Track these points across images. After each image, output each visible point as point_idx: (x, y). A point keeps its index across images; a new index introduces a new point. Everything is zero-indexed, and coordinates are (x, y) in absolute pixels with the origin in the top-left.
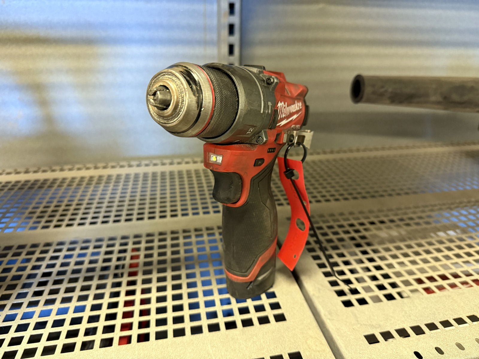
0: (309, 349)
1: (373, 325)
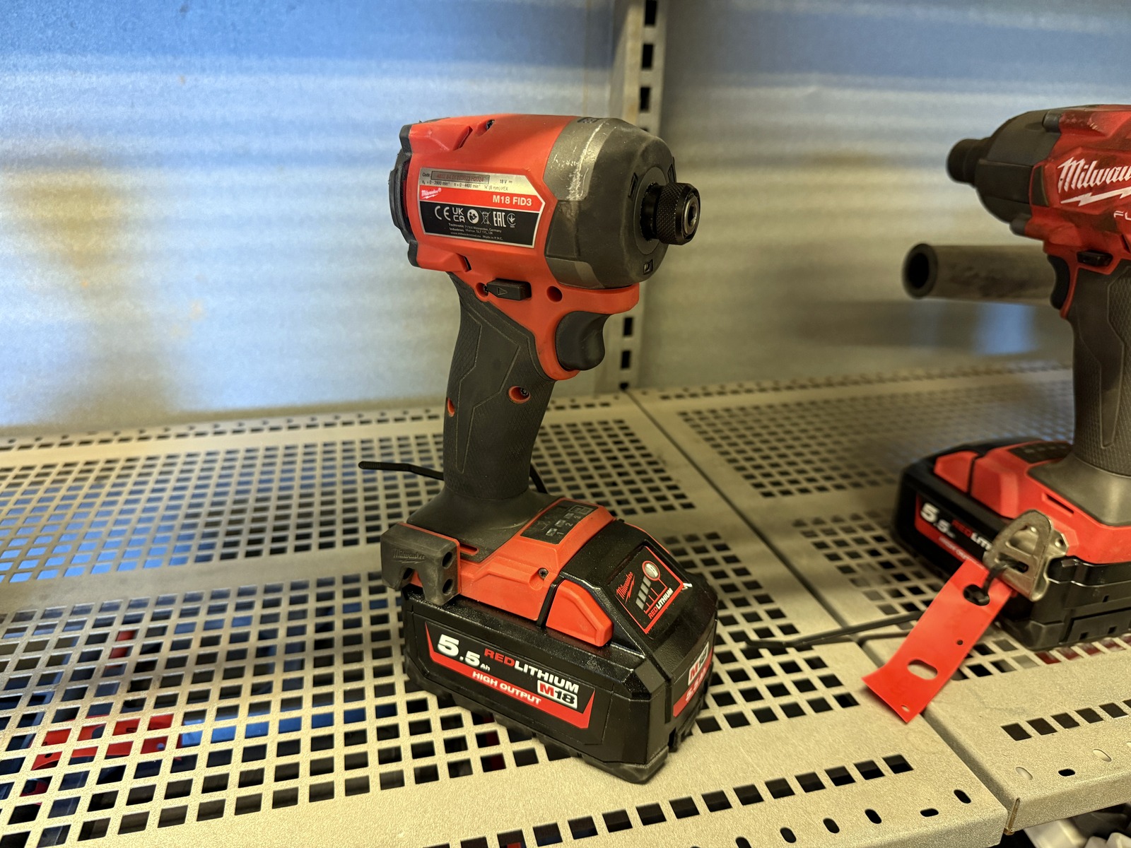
0: (916, 751)
1: (1011, 710)
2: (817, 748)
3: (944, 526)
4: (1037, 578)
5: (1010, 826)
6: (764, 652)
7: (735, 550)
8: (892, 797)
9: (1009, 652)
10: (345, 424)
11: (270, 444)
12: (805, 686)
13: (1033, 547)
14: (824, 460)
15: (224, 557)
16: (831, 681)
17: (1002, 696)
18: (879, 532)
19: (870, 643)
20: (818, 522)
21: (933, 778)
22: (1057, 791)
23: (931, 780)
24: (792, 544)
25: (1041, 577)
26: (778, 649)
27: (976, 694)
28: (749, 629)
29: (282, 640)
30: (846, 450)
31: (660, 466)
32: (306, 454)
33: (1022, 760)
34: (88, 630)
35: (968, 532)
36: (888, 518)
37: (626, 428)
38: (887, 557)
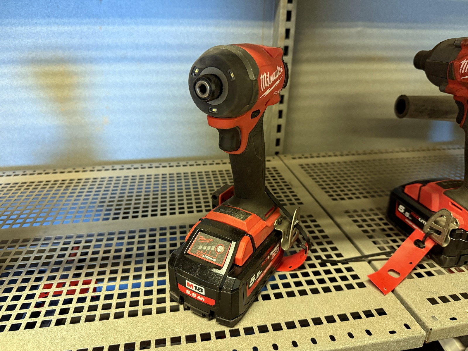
0: (389, 307)
1: (431, 292)
2: (347, 304)
3: (407, 214)
4: (445, 237)
5: (428, 340)
6: (328, 264)
7: (318, 222)
8: (377, 325)
9: (433, 268)
10: (163, 167)
11: (134, 175)
12: (344, 278)
13: (444, 224)
14: (360, 186)
15: (114, 219)
16: (355, 277)
17: (428, 286)
18: (381, 216)
19: (373, 262)
20: (355, 211)
21: (395, 318)
22: (448, 326)
23: (394, 319)
24: (344, 220)
25: (447, 237)
26: (334, 263)
27: (417, 285)
28: (323, 255)
29: (135, 252)
30: (370, 181)
31: (290, 187)
32: (148, 179)
33: (434, 313)
34: (61, 246)
35: (417, 218)
36: (385, 210)
37: (277, 171)
38: (383, 226)
